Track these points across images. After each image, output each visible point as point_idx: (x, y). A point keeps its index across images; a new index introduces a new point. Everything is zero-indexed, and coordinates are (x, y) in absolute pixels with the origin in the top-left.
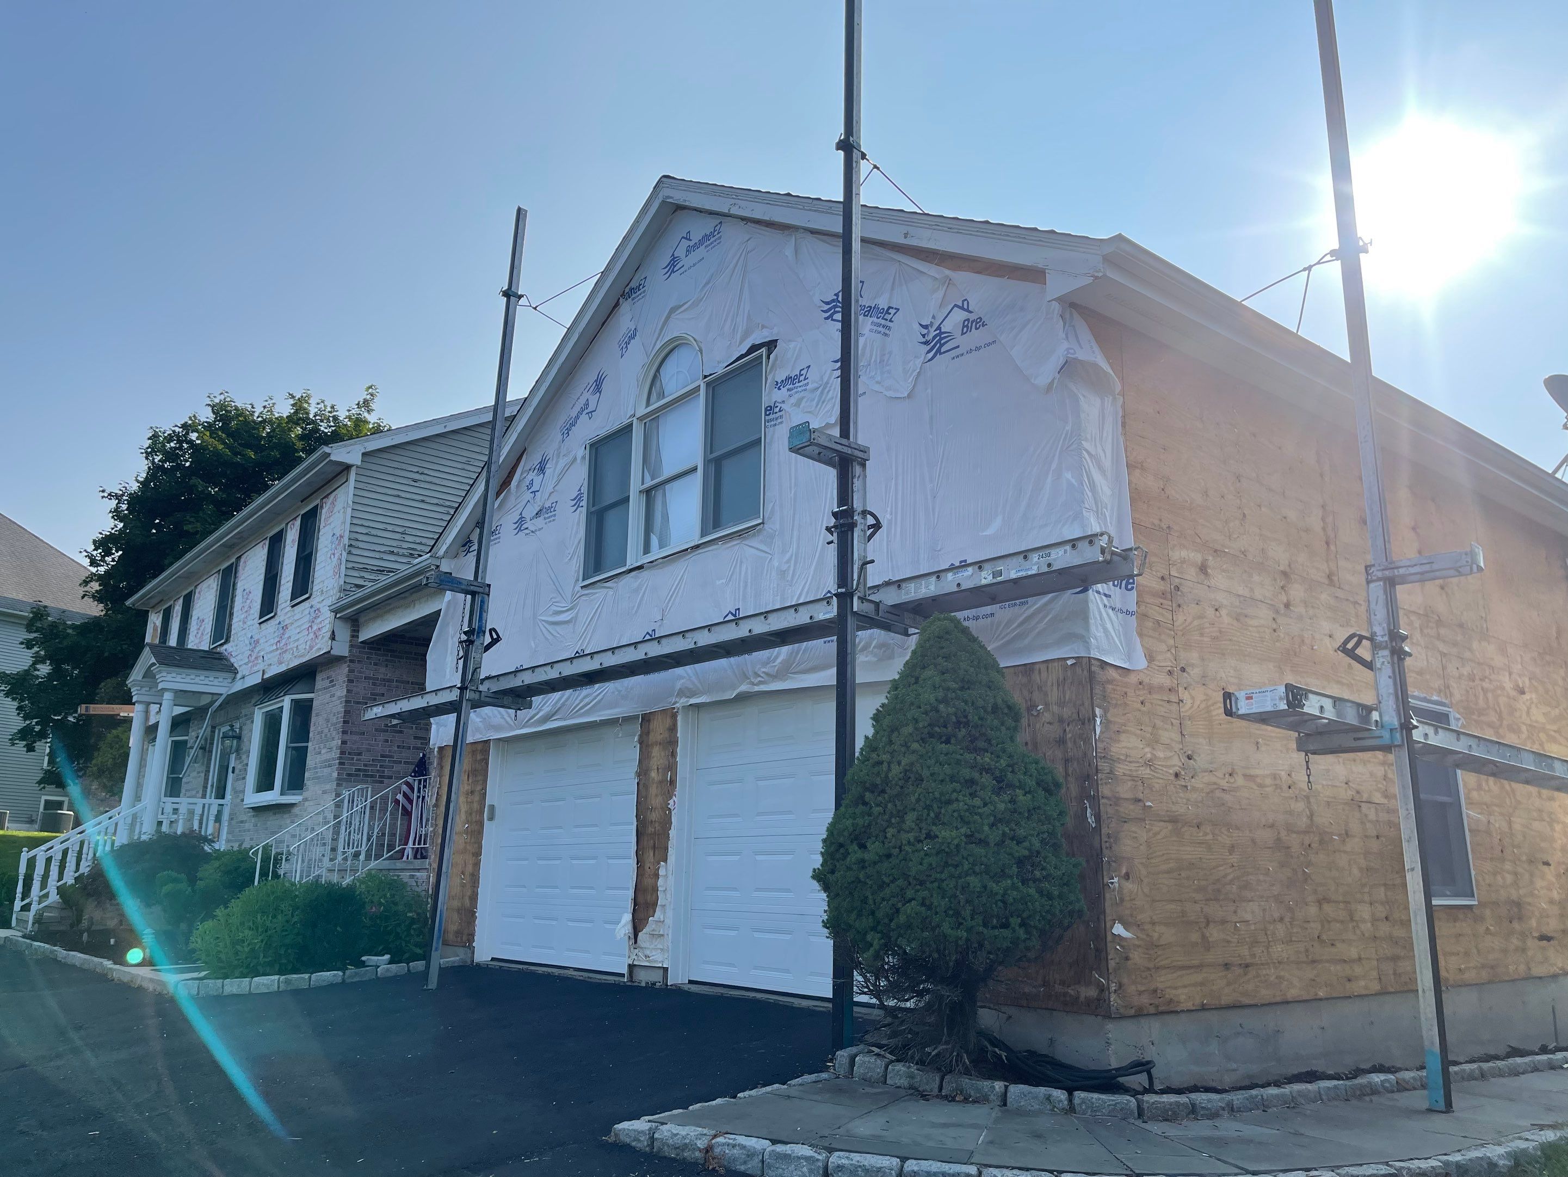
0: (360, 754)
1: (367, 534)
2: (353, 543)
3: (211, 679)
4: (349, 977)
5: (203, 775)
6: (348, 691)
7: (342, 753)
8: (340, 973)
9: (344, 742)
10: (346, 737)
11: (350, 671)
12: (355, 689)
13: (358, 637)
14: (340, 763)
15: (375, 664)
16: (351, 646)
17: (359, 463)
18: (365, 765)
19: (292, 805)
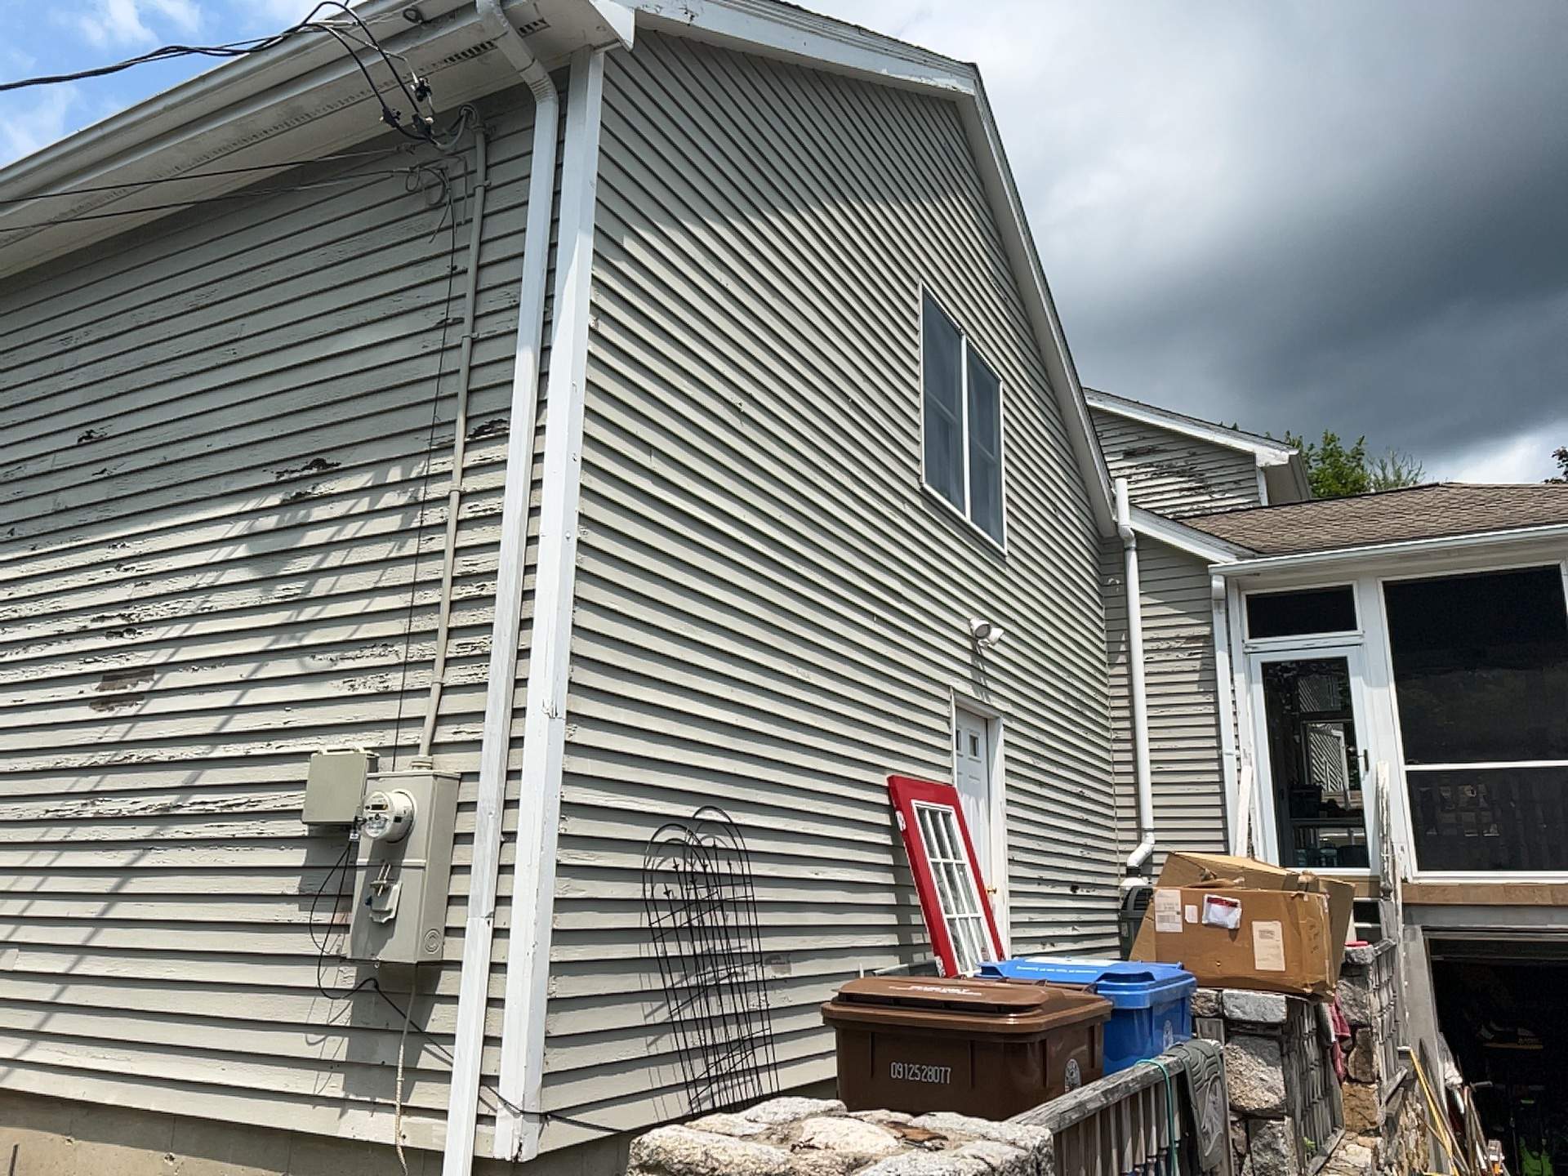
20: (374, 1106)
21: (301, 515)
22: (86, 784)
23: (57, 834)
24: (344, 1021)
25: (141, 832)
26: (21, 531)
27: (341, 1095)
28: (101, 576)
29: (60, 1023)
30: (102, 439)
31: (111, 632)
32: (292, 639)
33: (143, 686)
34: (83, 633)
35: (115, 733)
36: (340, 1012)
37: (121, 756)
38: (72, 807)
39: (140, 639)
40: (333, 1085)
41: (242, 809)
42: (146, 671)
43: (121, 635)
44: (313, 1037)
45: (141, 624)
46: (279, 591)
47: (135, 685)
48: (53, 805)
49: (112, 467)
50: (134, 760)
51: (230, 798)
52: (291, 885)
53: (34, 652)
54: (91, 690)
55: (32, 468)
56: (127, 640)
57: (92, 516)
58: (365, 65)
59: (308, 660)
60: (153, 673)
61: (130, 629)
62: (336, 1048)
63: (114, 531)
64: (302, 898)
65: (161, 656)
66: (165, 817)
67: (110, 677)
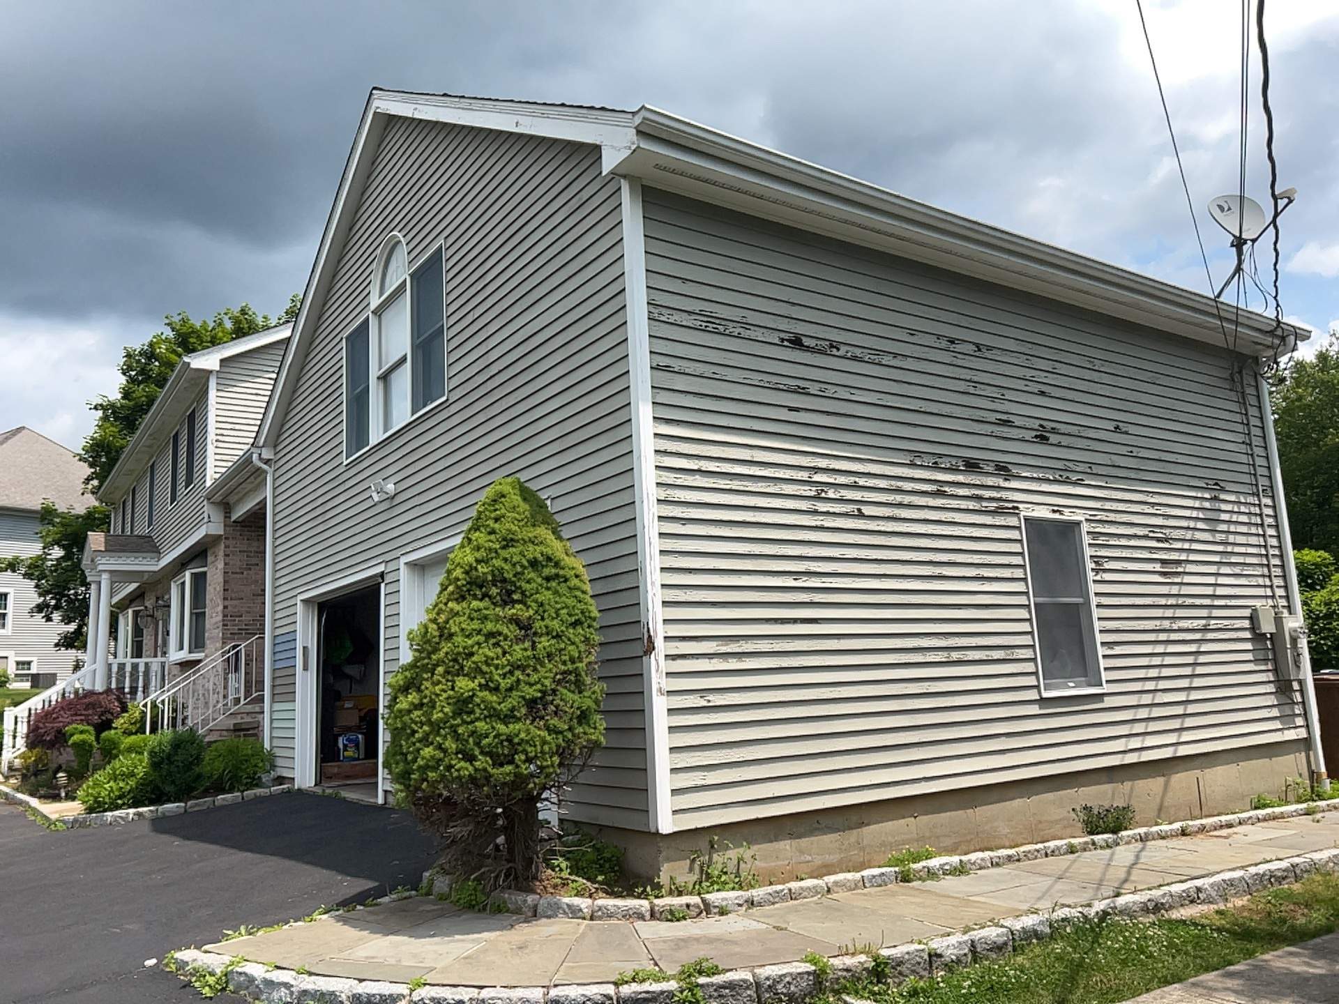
0: (241, 616)
1: (231, 429)
2: (220, 438)
3: (141, 559)
4: (190, 808)
5: (153, 637)
6: (226, 564)
7: (225, 616)
8: (183, 804)
9: (225, 607)
10: (227, 603)
11: (226, 547)
12: (231, 562)
13: (230, 518)
14: (224, 625)
15: (248, 540)
16: (225, 526)
17: (218, 369)
18: (246, 625)
19: (199, 661)
20: (1289, 728)
21: (1217, 505)
22: (1169, 613)
23: (1163, 637)
24: (1276, 703)
25: (1198, 636)
26: (1095, 469)
27: (1281, 727)
28: (1147, 509)
29: (1189, 722)
30: (1126, 433)
31: (1159, 540)
32: (1226, 559)
33: (1180, 570)
34: (1146, 537)
35: (1175, 590)
36: (1272, 700)
37: (1180, 601)
38: (1166, 624)
39: (1172, 546)
40: (1278, 725)
41: (1229, 627)
42: (1178, 562)
43: (1162, 541)
44: (1269, 710)
45: (1171, 539)
46: (1219, 537)
47: (1177, 568)
48: (1158, 623)
49: (1136, 451)
50: (1187, 603)
51: (1226, 622)
52: (1249, 656)
53: (1123, 542)
54: (1158, 567)
55: (1092, 434)
56: (1166, 545)
57: (1132, 475)
58: (1238, 329)
59: (1232, 568)
60: (1181, 563)
61: (1166, 540)
62: (1275, 712)
63: (1144, 487)
64: (1255, 661)
65: (1183, 557)
66: (1205, 629)
67: (1164, 562)
